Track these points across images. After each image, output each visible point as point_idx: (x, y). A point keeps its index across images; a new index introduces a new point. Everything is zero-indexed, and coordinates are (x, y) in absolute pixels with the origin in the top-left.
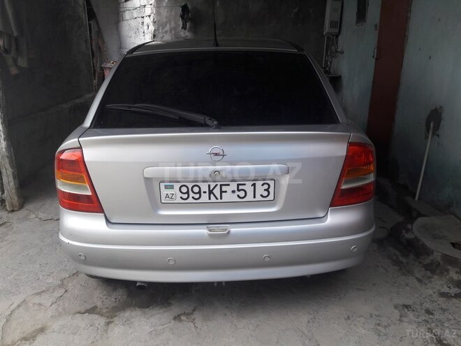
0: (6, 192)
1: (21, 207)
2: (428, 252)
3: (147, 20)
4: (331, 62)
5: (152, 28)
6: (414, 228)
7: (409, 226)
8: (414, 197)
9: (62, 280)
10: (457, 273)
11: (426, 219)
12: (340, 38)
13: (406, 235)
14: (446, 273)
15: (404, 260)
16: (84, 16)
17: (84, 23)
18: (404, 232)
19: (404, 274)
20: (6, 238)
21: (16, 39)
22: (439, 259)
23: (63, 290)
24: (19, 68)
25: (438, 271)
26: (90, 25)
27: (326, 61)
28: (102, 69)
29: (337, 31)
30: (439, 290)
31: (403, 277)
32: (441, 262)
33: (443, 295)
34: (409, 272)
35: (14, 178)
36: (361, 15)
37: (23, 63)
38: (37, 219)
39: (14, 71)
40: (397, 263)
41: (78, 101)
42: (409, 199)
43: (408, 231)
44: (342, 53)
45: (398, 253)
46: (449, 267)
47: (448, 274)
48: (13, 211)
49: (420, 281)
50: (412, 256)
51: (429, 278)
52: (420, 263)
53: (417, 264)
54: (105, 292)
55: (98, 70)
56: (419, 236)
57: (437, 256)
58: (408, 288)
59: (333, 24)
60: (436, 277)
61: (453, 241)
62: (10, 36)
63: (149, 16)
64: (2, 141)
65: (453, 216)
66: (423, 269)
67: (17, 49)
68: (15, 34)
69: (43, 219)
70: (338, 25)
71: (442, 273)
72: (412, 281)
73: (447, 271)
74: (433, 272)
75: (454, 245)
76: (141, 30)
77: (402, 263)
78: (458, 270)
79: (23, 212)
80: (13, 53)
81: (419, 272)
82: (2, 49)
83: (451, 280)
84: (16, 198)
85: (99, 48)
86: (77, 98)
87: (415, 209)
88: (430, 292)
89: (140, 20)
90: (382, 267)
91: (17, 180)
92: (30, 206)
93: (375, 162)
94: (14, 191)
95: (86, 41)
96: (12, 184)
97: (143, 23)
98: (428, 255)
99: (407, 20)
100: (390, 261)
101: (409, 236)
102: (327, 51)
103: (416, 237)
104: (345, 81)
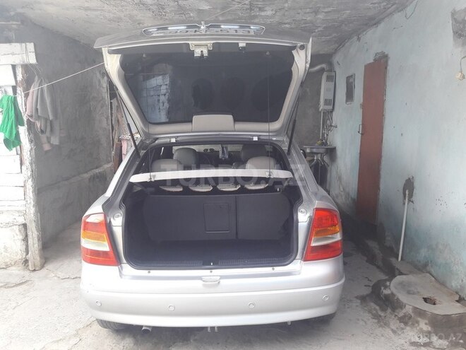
0: (30, 253)
1: (42, 267)
2: (401, 306)
3: (162, 98)
4: (327, 135)
5: (167, 105)
6: (392, 285)
7: (388, 283)
8: (397, 258)
9: (77, 331)
10: (426, 324)
11: (404, 277)
12: (334, 113)
13: (384, 291)
14: (417, 325)
15: (382, 314)
16: (106, 96)
17: (107, 102)
18: (382, 288)
19: (381, 326)
20: (28, 294)
21: (51, 122)
22: (410, 312)
23: (78, 339)
24: (52, 145)
25: (410, 323)
26: (111, 103)
27: (323, 134)
28: (120, 140)
29: (331, 107)
30: (410, 340)
31: (381, 329)
32: (412, 315)
33: (413, 344)
34: (387, 325)
35: (39, 240)
36: (350, 95)
37: (55, 141)
38: (55, 278)
39: (47, 147)
40: (376, 317)
41: (97, 171)
42: (393, 260)
43: (386, 287)
44: (336, 127)
45: (377, 308)
46: (419, 319)
47: (419, 325)
48: (35, 270)
49: (394, 332)
50: (389, 310)
51: (403, 329)
52: (396, 316)
53: (393, 317)
54: (114, 341)
55: (116, 141)
56: (395, 291)
57: (408, 310)
58: (383, 338)
59: (327, 102)
60: (408, 328)
61: (425, 297)
62: (46, 120)
63: (165, 95)
64: (32, 208)
65: (428, 274)
66: (398, 322)
67: (52, 130)
68: (51, 118)
69: (61, 278)
70: (332, 102)
71: (413, 324)
72: (388, 332)
73: (417, 322)
74: (406, 324)
75: (426, 300)
76: (157, 108)
77: (380, 316)
78: (427, 322)
79: (44, 271)
80: (48, 133)
81: (394, 324)
82: (39, 130)
83: (421, 331)
84: (38, 258)
85: (118, 121)
86: (97, 168)
87: (397, 269)
88: (403, 342)
89: (156, 98)
90: (363, 320)
91: (41, 243)
92: (50, 266)
93: (340, 224)
94: (37, 252)
95: (107, 119)
96: (36, 245)
97: (159, 100)
98: (402, 308)
99: (383, 102)
100: (370, 315)
101: (387, 292)
102: (323, 125)
103: (392, 294)
104: (339, 152)
